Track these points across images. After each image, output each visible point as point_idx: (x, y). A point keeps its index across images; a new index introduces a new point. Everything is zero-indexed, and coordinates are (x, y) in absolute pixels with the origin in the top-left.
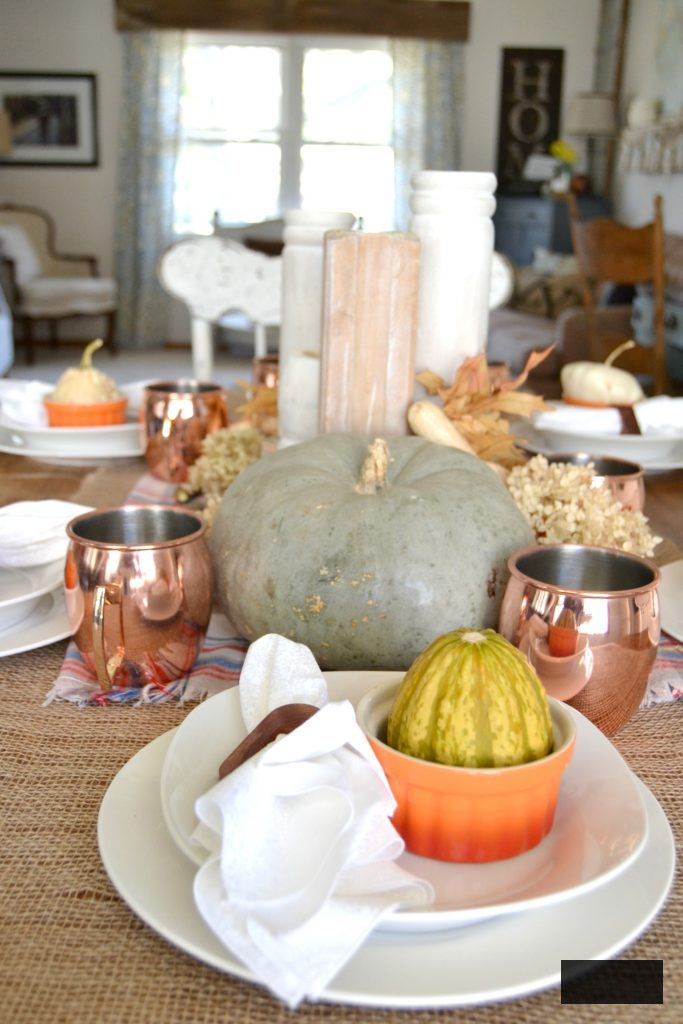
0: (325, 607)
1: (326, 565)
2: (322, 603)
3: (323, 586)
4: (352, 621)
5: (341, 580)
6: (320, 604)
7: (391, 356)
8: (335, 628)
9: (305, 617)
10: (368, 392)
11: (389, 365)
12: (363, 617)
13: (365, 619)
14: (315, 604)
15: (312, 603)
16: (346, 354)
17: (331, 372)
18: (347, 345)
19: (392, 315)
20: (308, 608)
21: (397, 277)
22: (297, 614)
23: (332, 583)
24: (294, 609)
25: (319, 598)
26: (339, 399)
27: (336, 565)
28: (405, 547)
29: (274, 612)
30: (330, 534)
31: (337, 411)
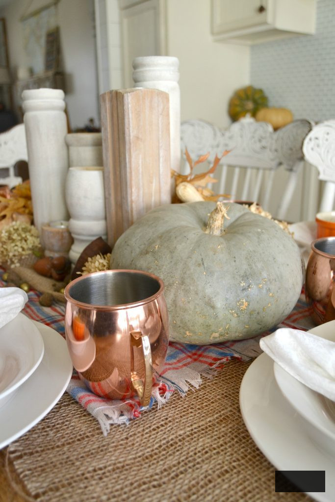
0: (249, 304)
1: (243, 280)
2: (247, 303)
3: (245, 293)
4: (264, 309)
5: (254, 286)
6: (246, 304)
7: (161, 160)
8: (255, 315)
9: (237, 314)
10: (152, 183)
11: (161, 165)
12: (268, 304)
13: (269, 305)
14: (243, 304)
15: (241, 305)
16: (140, 162)
17: (133, 173)
18: (141, 156)
19: (160, 136)
20: (239, 309)
21: (161, 114)
22: (232, 314)
23: (249, 289)
24: (230, 311)
25: (244, 301)
26: (138, 189)
27: (248, 278)
28: (274, 259)
29: (216, 317)
30: (235, 261)
31: (138, 196)
